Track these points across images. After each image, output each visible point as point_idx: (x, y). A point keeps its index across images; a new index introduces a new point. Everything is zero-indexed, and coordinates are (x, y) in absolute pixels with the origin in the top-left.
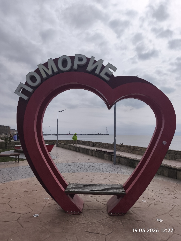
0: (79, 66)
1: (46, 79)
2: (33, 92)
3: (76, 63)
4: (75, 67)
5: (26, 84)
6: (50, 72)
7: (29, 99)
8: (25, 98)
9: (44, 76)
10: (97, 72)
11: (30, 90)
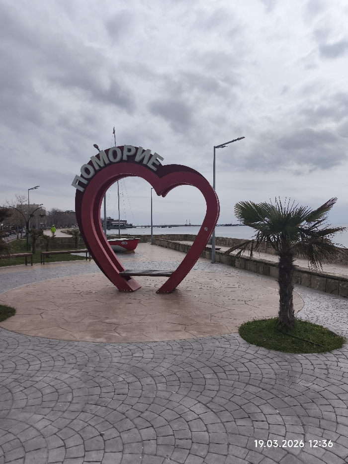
0: (128, 156)
1: (99, 170)
2: (88, 183)
3: (126, 153)
4: (125, 158)
5: (82, 176)
6: (102, 165)
7: (84, 191)
8: (82, 189)
9: (97, 168)
10: (145, 162)
11: (85, 182)
